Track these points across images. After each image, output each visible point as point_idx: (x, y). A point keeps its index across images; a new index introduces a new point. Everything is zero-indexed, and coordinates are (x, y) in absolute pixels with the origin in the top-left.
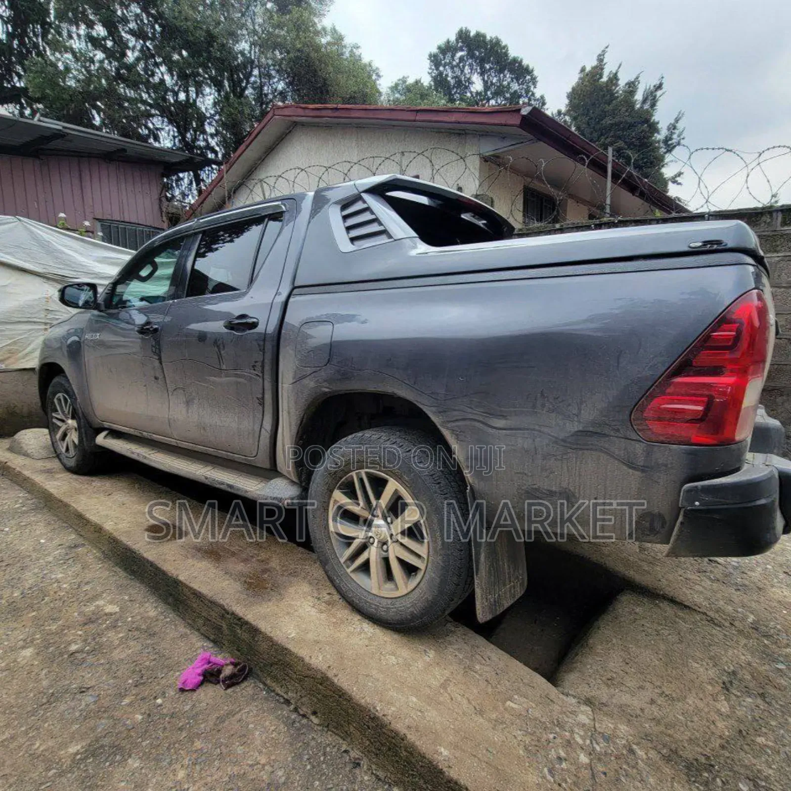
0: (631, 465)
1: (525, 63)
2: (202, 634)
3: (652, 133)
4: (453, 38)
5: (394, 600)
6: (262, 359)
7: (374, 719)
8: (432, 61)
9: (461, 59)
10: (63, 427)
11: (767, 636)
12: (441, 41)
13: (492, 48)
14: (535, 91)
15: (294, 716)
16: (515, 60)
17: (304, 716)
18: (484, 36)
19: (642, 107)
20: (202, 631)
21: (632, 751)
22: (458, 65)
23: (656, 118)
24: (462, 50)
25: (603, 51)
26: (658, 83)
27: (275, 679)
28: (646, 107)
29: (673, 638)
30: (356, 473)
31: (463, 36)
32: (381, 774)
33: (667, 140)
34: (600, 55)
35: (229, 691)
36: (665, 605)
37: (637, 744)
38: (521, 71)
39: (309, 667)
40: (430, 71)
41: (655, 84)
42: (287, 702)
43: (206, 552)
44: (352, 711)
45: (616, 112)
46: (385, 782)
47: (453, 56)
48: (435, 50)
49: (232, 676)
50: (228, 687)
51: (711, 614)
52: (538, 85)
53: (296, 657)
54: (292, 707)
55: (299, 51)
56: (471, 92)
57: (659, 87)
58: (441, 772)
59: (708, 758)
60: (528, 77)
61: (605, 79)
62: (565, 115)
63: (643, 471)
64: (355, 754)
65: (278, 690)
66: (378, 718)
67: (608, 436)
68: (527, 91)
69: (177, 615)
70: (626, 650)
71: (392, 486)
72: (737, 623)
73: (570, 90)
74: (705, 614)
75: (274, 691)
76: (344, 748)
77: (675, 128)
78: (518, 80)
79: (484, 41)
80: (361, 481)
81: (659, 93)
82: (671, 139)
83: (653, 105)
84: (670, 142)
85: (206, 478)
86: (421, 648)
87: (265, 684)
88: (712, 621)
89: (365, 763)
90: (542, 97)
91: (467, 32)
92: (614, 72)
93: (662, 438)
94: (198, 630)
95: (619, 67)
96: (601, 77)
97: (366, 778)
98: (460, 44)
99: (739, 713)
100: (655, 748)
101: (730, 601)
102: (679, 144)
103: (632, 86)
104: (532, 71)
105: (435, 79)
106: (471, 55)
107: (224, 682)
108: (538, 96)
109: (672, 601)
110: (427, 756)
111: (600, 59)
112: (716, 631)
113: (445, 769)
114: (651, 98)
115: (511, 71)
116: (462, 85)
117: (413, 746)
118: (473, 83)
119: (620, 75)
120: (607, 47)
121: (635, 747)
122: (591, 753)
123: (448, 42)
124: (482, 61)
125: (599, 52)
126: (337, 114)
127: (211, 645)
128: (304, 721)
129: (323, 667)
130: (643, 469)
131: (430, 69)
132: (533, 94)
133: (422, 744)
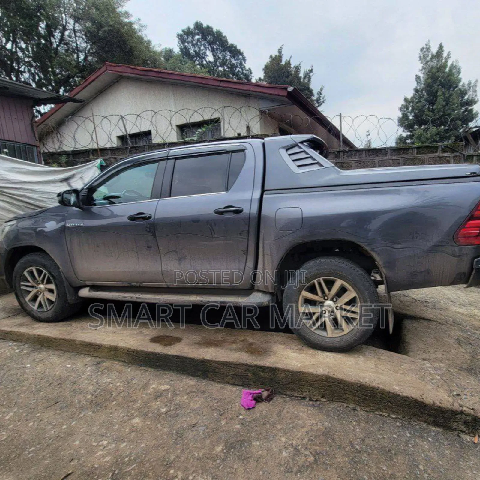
0: (454, 256)
1: (238, 48)
2: (231, 384)
3: (311, 96)
4: (192, 27)
5: (342, 337)
6: (247, 229)
7: (361, 386)
8: (179, 39)
9: (198, 40)
10: (34, 291)
11: (460, 324)
12: (185, 27)
13: (217, 37)
14: (245, 65)
15: (311, 403)
16: (232, 46)
17: (317, 400)
18: (212, 28)
19: (304, 81)
20: (231, 382)
21: (449, 371)
22: (196, 44)
23: (312, 87)
24: (199, 35)
25: (281, 47)
26: (311, 69)
27: (293, 390)
28: (306, 81)
29: (433, 332)
30: (317, 280)
31: (198, 26)
32: (367, 409)
33: (317, 101)
34: (279, 50)
35: (271, 403)
36: (422, 321)
37: (449, 368)
38: (235, 52)
39: (317, 376)
40: (179, 45)
41: (308, 69)
42: (304, 398)
43: (204, 344)
44: (347, 387)
45: (292, 82)
46: (370, 412)
47: (193, 38)
48: (181, 32)
49: (269, 396)
50: (269, 401)
51: (439, 321)
52: (247, 62)
53: (307, 373)
54: (308, 399)
55: (111, 26)
56: (206, 61)
57: (311, 71)
58: (399, 395)
59: (470, 366)
60: (240, 57)
61: (283, 63)
62: (263, 80)
63: (458, 257)
64: (351, 406)
65: (296, 394)
66: (363, 385)
67: (444, 246)
68: (241, 64)
69: (208, 380)
70: (421, 340)
71: (339, 283)
72: (448, 322)
73: (264, 67)
74: (437, 321)
75: (293, 396)
76: (345, 405)
77: (321, 94)
78: (234, 57)
79: (212, 31)
80: (320, 284)
81: (311, 74)
82: (320, 99)
83: (309, 80)
84: (319, 101)
85: (201, 301)
86: (356, 356)
87: (286, 395)
88: (440, 323)
89: (358, 408)
90: (250, 69)
91: (201, 25)
92: (288, 60)
93: (466, 244)
94: (228, 383)
95: (291, 58)
96: (281, 62)
97: (362, 413)
98: (196, 31)
99: (468, 351)
100: (454, 368)
101: (441, 315)
102: (323, 102)
103: (297, 68)
104: (243, 53)
105: (181, 50)
106: (204, 38)
107: (266, 400)
108: (247, 68)
109: (425, 319)
110: (391, 392)
111: (280, 51)
112: (443, 327)
113: (401, 394)
114: (308, 75)
115: (230, 52)
116: (200, 56)
117: (383, 390)
118: (207, 56)
119: (291, 62)
120: (283, 46)
121: (449, 369)
122: (439, 375)
123: (189, 28)
124: (211, 43)
125: (279, 48)
126: (160, 75)
127: (241, 387)
128: (318, 402)
129: (326, 373)
130: (459, 256)
131: (179, 43)
132: (244, 67)
133: (388, 388)
